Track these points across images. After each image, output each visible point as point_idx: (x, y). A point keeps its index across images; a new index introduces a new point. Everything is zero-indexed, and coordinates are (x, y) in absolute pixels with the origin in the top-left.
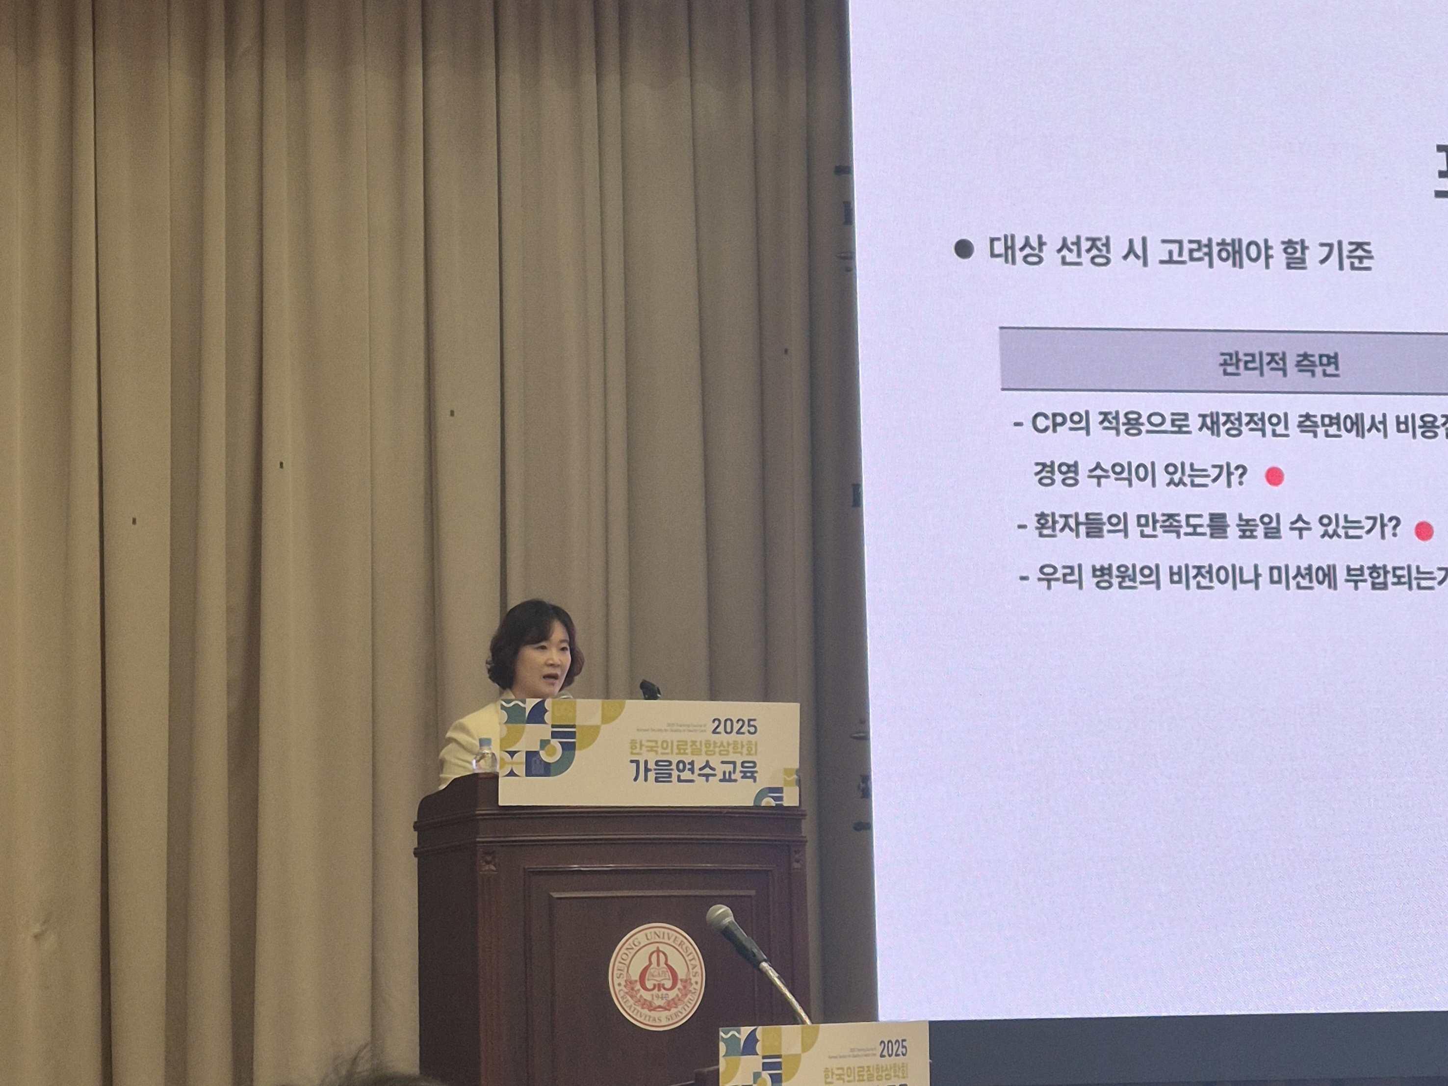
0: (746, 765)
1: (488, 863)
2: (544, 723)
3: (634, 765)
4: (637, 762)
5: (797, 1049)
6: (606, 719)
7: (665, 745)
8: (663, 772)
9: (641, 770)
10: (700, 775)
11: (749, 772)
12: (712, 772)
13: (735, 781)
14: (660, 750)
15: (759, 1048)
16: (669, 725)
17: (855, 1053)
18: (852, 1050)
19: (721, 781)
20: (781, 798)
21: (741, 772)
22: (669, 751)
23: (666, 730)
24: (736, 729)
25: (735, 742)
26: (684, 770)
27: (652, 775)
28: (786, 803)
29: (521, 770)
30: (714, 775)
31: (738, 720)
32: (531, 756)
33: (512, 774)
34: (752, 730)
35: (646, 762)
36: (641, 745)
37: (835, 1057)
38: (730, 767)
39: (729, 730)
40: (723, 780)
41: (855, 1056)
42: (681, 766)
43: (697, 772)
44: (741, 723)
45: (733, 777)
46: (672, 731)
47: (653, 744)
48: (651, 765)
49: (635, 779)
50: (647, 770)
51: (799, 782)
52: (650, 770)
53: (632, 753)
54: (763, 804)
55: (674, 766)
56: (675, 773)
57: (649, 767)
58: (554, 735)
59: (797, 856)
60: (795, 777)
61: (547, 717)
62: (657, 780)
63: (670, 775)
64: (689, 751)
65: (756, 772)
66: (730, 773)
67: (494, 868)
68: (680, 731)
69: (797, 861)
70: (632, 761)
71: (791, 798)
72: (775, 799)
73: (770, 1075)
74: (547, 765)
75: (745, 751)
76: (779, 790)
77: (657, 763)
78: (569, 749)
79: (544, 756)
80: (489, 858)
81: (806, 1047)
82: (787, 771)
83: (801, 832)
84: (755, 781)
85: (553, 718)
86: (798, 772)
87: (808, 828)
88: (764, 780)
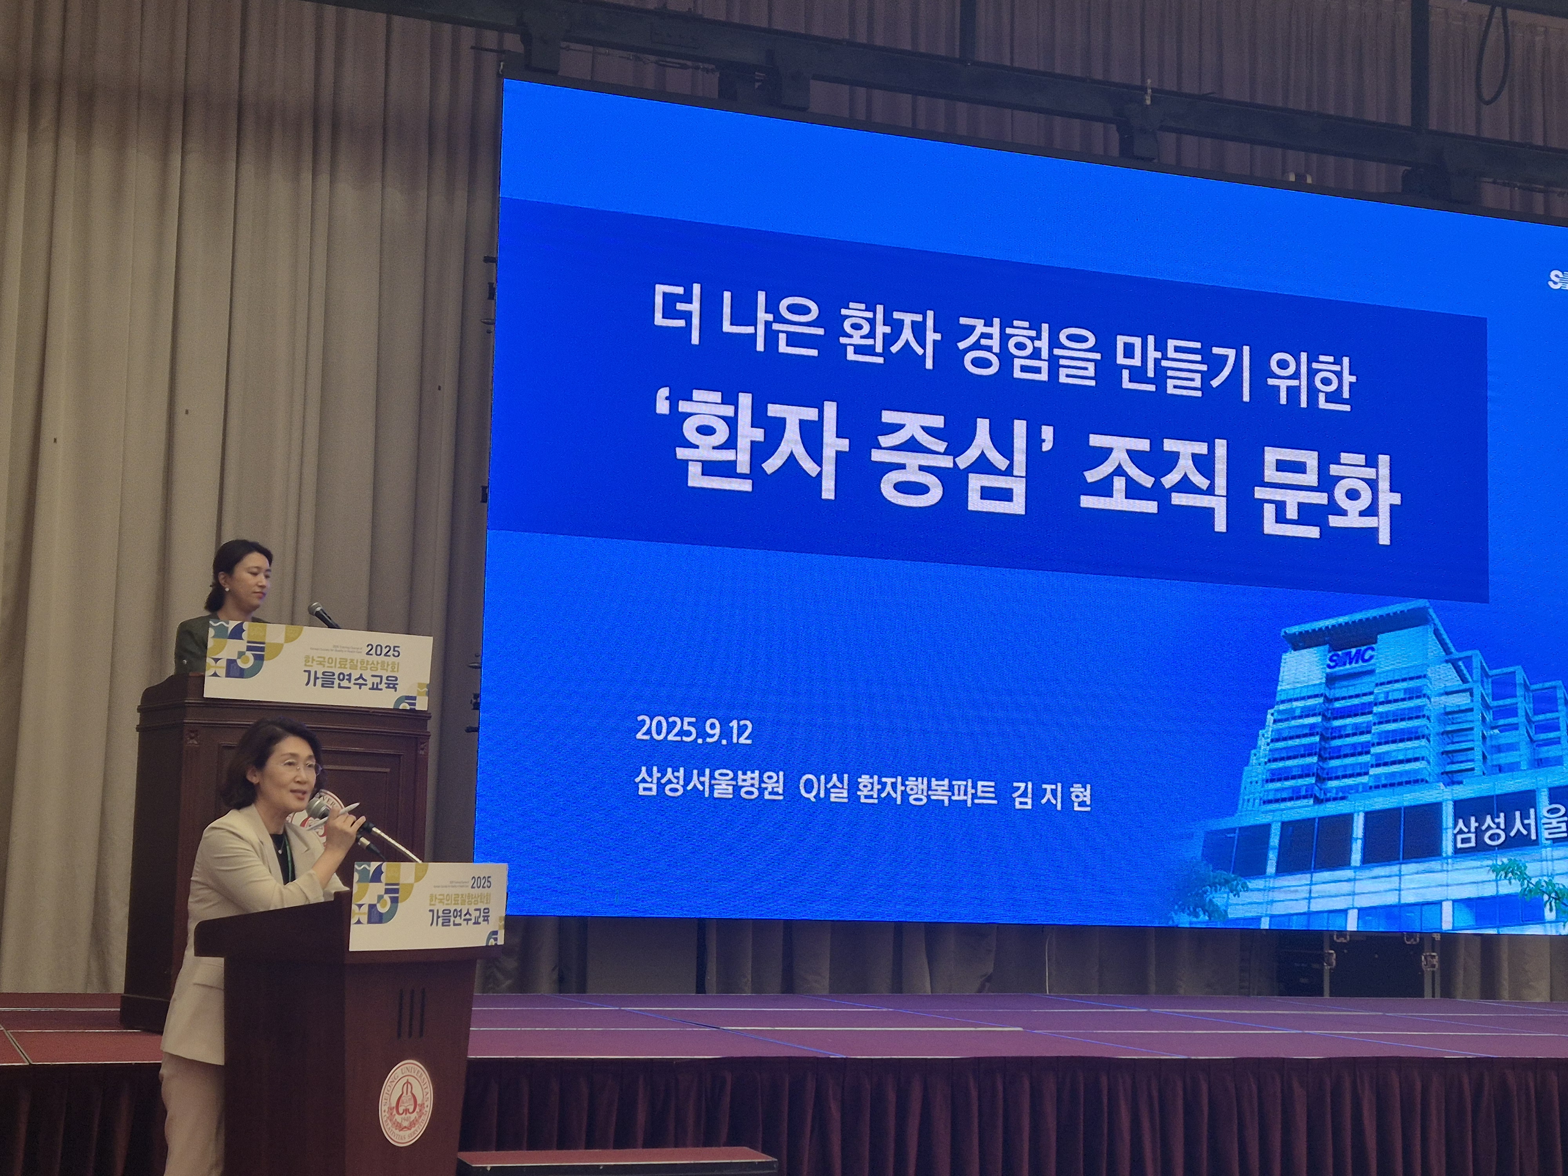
0: (390, 678)
1: (192, 738)
2: (242, 639)
3: (307, 674)
4: (309, 672)
5: (411, 880)
6: (289, 639)
7: (330, 661)
8: (328, 681)
9: (311, 678)
10: (355, 684)
11: (392, 684)
12: (364, 682)
13: (381, 689)
14: (327, 664)
15: (383, 877)
16: (334, 646)
17: (453, 884)
18: (451, 882)
19: (370, 689)
20: (414, 704)
21: (386, 683)
22: (333, 665)
23: (332, 650)
24: (384, 653)
25: (383, 662)
26: (343, 679)
27: (319, 682)
28: (418, 708)
29: (222, 672)
30: (366, 685)
31: (386, 647)
32: (231, 663)
33: (215, 675)
34: (396, 654)
35: (316, 672)
36: (313, 660)
37: (439, 887)
38: (378, 679)
39: (379, 653)
40: (372, 689)
41: (453, 887)
42: (341, 677)
43: (353, 681)
44: (388, 649)
45: (380, 687)
46: (336, 651)
47: (322, 659)
48: (319, 675)
49: (307, 684)
50: (316, 678)
51: (428, 694)
52: (318, 678)
53: (306, 665)
54: (401, 707)
55: (336, 676)
56: (337, 682)
57: (318, 676)
58: (249, 649)
59: (422, 746)
60: (427, 690)
61: (244, 635)
62: (323, 686)
63: (333, 683)
64: (348, 666)
65: (397, 684)
66: (377, 683)
67: (196, 743)
68: (342, 651)
69: (422, 749)
70: (305, 671)
71: (422, 705)
72: (410, 704)
73: (391, 898)
74: (242, 670)
75: (390, 668)
76: (414, 698)
77: (323, 673)
78: (260, 659)
79: (240, 663)
80: (193, 735)
81: (418, 878)
82: (420, 685)
83: (426, 729)
84: (396, 691)
85: (249, 635)
86: (428, 686)
87: (432, 726)
88: (402, 691)
